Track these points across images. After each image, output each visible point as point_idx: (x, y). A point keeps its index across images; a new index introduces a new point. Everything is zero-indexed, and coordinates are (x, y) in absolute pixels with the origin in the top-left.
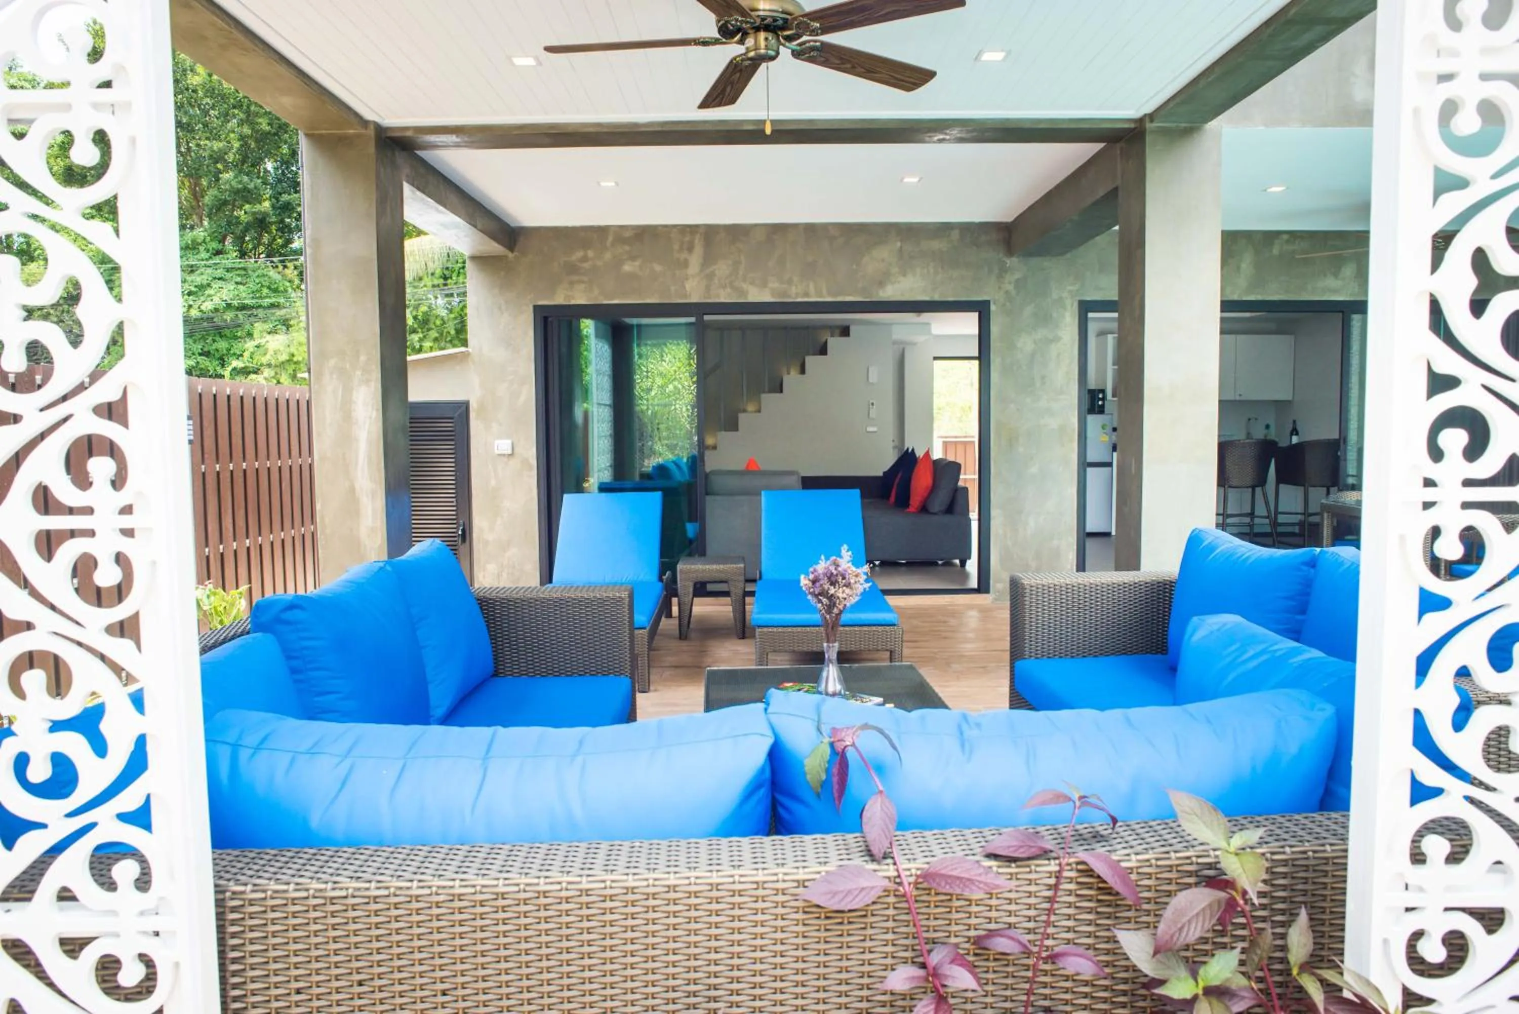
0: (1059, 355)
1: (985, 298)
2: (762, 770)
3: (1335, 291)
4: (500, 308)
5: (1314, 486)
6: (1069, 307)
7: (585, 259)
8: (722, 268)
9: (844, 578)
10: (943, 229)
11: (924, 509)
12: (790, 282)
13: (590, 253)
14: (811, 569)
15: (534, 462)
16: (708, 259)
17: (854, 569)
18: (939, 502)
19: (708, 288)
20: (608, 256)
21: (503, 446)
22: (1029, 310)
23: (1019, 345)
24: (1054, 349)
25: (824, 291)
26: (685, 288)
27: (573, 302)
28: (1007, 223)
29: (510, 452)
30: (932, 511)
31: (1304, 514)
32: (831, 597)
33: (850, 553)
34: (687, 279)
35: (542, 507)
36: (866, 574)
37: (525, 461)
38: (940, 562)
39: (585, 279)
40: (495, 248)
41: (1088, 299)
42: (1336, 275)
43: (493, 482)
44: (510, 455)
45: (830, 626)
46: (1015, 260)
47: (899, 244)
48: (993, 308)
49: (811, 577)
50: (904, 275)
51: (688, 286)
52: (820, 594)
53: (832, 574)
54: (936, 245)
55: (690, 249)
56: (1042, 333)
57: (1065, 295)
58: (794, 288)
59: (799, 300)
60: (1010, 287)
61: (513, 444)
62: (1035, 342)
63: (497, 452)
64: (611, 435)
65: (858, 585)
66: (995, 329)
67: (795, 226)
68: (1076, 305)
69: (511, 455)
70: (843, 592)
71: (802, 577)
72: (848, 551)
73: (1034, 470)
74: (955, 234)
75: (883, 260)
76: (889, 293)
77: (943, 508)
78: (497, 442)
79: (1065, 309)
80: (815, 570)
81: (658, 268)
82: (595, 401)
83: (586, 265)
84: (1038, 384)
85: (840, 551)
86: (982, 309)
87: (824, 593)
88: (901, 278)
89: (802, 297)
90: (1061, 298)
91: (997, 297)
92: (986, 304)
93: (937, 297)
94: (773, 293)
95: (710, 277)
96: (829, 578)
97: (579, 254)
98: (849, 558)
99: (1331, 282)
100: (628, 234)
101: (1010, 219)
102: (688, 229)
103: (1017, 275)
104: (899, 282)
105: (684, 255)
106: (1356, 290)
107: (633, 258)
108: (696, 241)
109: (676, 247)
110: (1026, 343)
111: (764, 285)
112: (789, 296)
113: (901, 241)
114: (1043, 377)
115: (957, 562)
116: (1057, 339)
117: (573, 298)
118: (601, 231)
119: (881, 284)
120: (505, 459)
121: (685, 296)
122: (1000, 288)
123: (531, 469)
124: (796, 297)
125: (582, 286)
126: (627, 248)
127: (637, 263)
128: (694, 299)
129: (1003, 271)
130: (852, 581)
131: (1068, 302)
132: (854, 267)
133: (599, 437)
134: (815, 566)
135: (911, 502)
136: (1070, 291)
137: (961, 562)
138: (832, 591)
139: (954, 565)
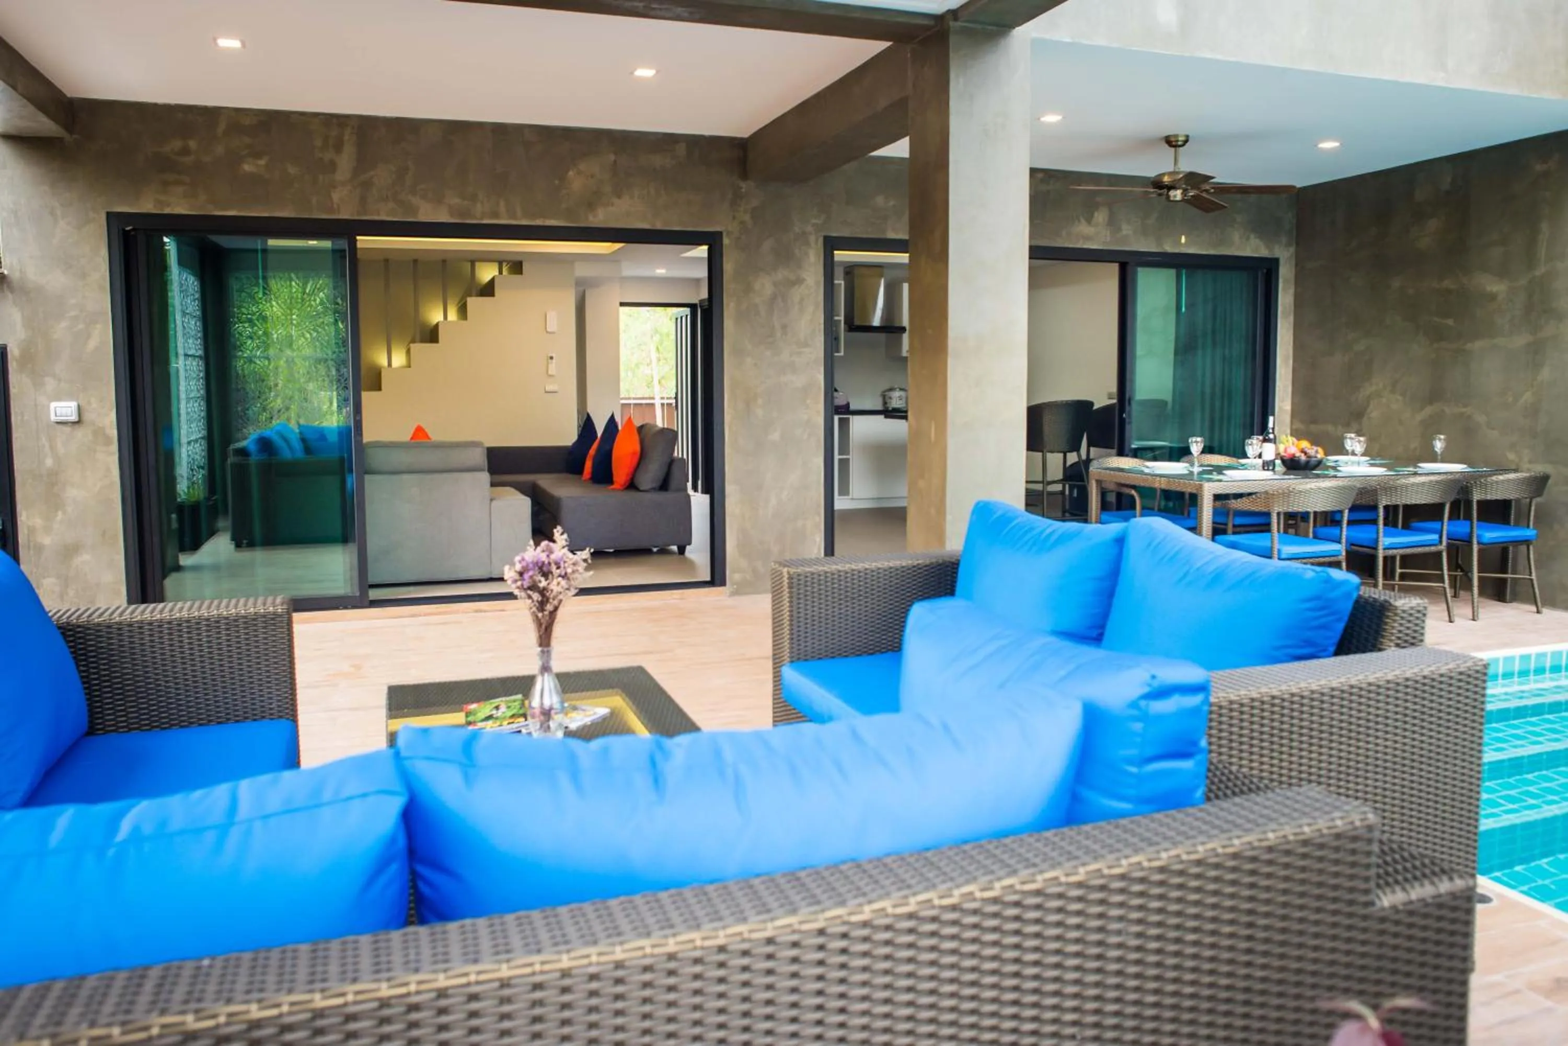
0: (802, 300)
1: (718, 229)
2: (393, 840)
3: (1088, 238)
4: (52, 213)
5: (1052, 452)
6: (813, 244)
7: (185, 151)
8: (382, 176)
9: (558, 568)
10: (667, 141)
11: (632, 485)
12: (474, 198)
13: (192, 144)
14: (518, 558)
15: (114, 433)
16: (363, 162)
17: (570, 555)
18: (650, 476)
19: (363, 200)
20: (220, 149)
21: (65, 409)
22: (767, 245)
23: (757, 286)
24: (796, 293)
25: (519, 212)
26: (331, 199)
27: (167, 211)
28: (742, 139)
29: (74, 418)
30: (641, 489)
31: (1042, 482)
32: (543, 592)
33: (565, 536)
34: (335, 187)
35: (128, 493)
36: (585, 560)
37: (99, 432)
38: (655, 550)
39: (187, 179)
40: (45, 125)
41: (834, 234)
42: (1089, 221)
43: (49, 462)
44: (74, 423)
45: (543, 627)
46: (751, 183)
47: (612, 157)
48: (726, 241)
49: (518, 567)
50: (619, 197)
51: (336, 196)
52: (529, 588)
53: (543, 563)
54: (658, 160)
55: (339, 148)
56: (782, 274)
57: (809, 229)
58: (479, 206)
59: (485, 221)
60: (747, 218)
61: (79, 407)
62: (775, 284)
63: (53, 418)
64: (202, 397)
65: (576, 575)
66: (728, 267)
67: (480, 125)
68: (821, 241)
69: (78, 422)
70: (558, 584)
71: (507, 568)
72: (562, 534)
73: (775, 436)
74: (681, 149)
75: (592, 176)
76: (599, 218)
77: (656, 484)
78: (53, 405)
79: (807, 243)
80: (523, 559)
81: (292, 170)
82: (181, 351)
83: (188, 160)
84: (779, 334)
85: (553, 534)
86: (713, 241)
87: (533, 587)
88: (616, 201)
89: (491, 218)
90: (804, 233)
91: (730, 229)
92: (719, 235)
93: (659, 226)
94: (452, 211)
95: (367, 185)
96: (541, 568)
97: (177, 144)
98: (564, 543)
99: (1083, 228)
100: (247, 121)
101: (746, 135)
102: (335, 120)
103: (755, 203)
104: (613, 205)
105: (328, 155)
106: (1108, 239)
107: (257, 155)
108: (346, 138)
109: (318, 143)
110: (765, 285)
111: (439, 200)
112: (475, 218)
113: (616, 154)
114: (784, 327)
115: (674, 548)
116: (799, 281)
117: (168, 205)
118: (210, 114)
119: (591, 206)
120: (67, 429)
121: (331, 210)
122: (734, 218)
123: (108, 442)
124: (482, 219)
125: (180, 190)
126: (247, 140)
127: (262, 162)
128: (344, 215)
129: (737, 197)
130: (569, 571)
131: (812, 238)
132: (557, 182)
133: (188, 399)
134: (522, 554)
135: (615, 479)
136: (814, 225)
137: (679, 548)
138: (543, 583)
139: (670, 553)
